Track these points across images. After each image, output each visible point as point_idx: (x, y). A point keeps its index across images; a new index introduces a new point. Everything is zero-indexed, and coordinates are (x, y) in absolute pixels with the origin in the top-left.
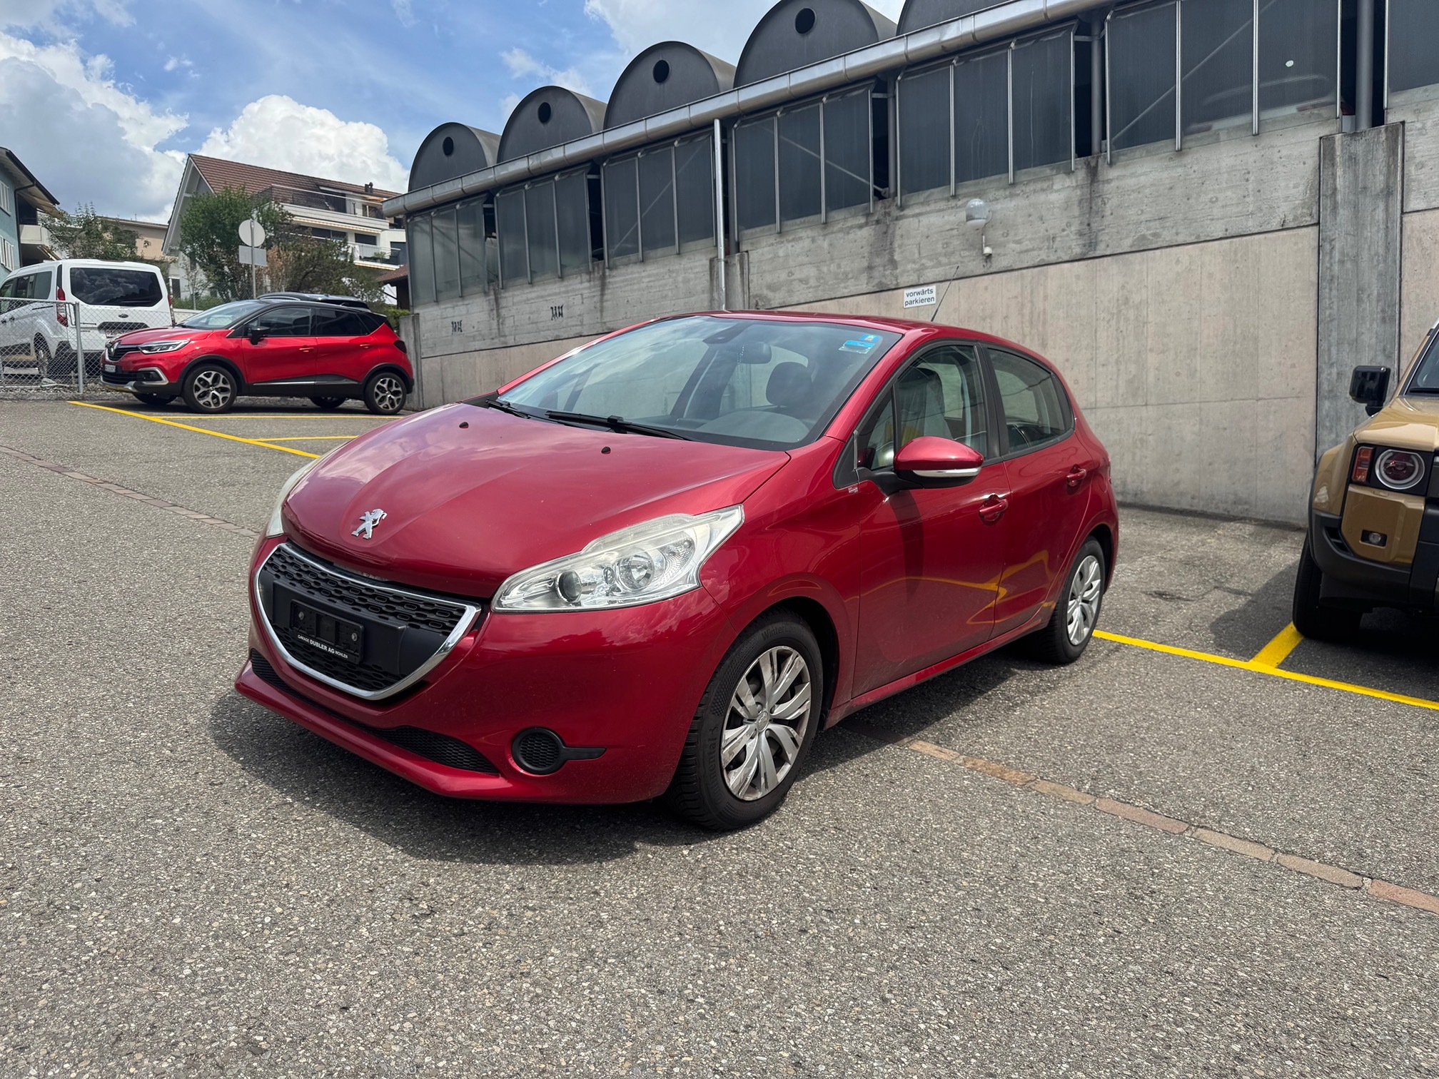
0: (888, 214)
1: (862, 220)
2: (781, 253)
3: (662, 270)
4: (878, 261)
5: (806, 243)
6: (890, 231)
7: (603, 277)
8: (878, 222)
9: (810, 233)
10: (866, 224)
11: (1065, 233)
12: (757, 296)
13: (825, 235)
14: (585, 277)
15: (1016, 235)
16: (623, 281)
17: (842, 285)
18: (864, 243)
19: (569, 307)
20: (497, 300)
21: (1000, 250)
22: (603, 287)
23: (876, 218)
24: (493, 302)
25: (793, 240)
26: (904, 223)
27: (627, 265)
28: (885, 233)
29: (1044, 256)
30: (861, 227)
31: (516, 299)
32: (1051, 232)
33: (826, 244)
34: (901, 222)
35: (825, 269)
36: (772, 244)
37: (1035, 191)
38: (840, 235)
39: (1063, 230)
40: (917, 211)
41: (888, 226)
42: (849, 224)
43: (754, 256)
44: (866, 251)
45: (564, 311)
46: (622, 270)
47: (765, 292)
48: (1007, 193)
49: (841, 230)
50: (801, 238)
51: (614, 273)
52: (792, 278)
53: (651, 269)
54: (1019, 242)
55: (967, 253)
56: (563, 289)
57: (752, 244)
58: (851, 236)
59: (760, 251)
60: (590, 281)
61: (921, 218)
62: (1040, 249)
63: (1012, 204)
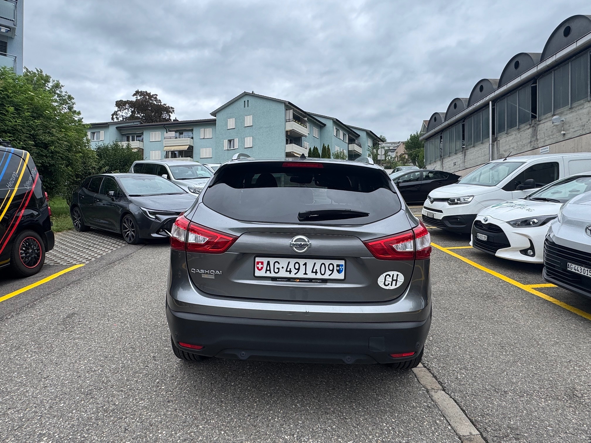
0: (536, 123)
1: (529, 126)
2: (507, 140)
3: (478, 149)
4: (533, 139)
5: (514, 136)
6: (536, 129)
7: (465, 152)
8: (533, 127)
9: (515, 133)
10: (530, 128)
11: (587, 123)
12: (501, 154)
13: (519, 133)
14: (461, 153)
15: (573, 126)
16: (470, 153)
17: (523, 148)
18: (529, 134)
19: (457, 162)
20: (442, 162)
21: (568, 132)
22: (465, 155)
23: (532, 125)
24: (441, 163)
25: (511, 135)
26: (540, 126)
27: (470, 148)
28: (535, 130)
29: (581, 132)
30: (528, 129)
31: (446, 161)
32: (583, 124)
33: (519, 136)
34: (539, 126)
35: (519, 144)
36: (505, 137)
37: (579, 109)
38: (523, 132)
39: (587, 122)
40: (544, 122)
41: (536, 128)
42: (525, 128)
43: (501, 141)
44: (530, 136)
45: (456, 164)
46: (469, 150)
47: (503, 152)
48: (570, 111)
49: (523, 131)
50: (513, 134)
51: (468, 151)
52: (511, 147)
53: (476, 149)
54: (573, 128)
55: (558, 134)
56: (456, 157)
57: (500, 138)
58: (526, 132)
59: (502, 140)
60: (462, 154)
61: (545, 124)
62: (580, 130)
63: (571, 115)
